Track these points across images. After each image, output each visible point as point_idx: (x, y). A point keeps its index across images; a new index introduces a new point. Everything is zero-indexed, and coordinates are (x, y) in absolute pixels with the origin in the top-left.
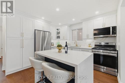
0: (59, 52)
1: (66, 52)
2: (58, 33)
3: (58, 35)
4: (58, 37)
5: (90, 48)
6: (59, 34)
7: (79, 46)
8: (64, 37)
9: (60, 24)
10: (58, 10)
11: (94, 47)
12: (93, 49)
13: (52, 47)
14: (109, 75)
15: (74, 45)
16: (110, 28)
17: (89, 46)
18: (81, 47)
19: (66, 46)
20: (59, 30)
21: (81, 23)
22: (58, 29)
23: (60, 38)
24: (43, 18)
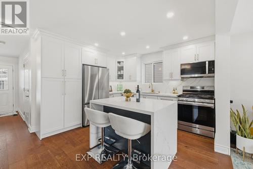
0: (127, 100)
1: (138, 101)
2: (120, 69)
3: (119, 73)
4: (120, 77)
5: (175, 95)
6: (122, 71)
7: (156, 91)
8: (130, 76)
9: (123, 53)
10: (123, 34)
11: (181, 93)
12: (179, 96)
13: (111, 94)
14: (203, 137)
15: (149, 91)
16: (205, 63)
17: (174, 92)
18: (161, 94)
19: (138, 91)
20: (121, 63)
21: (160, 52)
22: (119, 63)
23: (123, 78)
24: (96, 45)
